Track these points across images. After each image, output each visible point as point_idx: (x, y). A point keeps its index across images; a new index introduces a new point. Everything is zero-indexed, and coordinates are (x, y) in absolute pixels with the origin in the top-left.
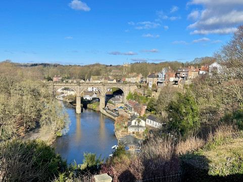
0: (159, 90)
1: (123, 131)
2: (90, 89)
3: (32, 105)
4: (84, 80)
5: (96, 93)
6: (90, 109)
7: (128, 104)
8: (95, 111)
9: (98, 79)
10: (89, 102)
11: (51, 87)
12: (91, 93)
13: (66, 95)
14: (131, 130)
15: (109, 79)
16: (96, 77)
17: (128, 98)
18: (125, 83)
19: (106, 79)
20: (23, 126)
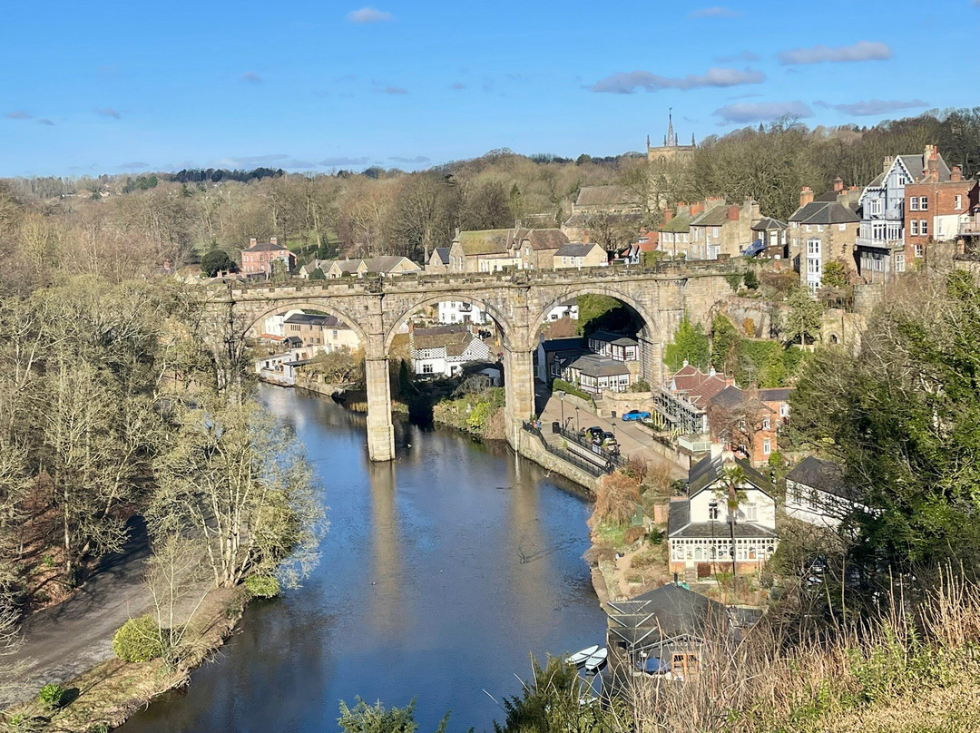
0: (868, 297)
1: (637, 563)
2: (449, 312)
3: (103, 424)
4: (418, 256)
5: (485, 335)
6: (451, 430)
7: (673, 391)
8: (477, 440)
9: (497, 249)
10: (446, 388)
11: (218, 310)
12: (457, 334)
13: (312, 353)
14: (686, 555)
15: (564, 248)
16: (486, 236)
17: (673, 357)
18: (655, 265)
19: (541, 245)
20: (60, 543)
